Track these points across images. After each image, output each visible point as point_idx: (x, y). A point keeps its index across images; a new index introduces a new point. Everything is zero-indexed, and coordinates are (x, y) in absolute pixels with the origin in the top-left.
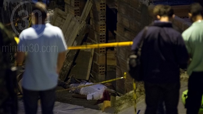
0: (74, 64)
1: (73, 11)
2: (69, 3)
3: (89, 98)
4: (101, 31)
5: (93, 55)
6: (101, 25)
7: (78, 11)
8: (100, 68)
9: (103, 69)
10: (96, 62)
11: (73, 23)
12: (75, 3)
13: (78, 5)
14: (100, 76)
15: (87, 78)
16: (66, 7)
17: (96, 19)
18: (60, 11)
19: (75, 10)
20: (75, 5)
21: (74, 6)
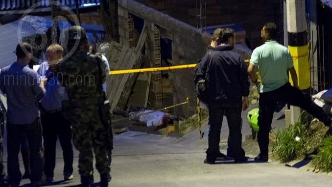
0: (132, 93)
1: (128, 42)
2: (123, 36)
3: (149, 124)
4: (156, 60)
5: (149, 83)
6: (156, 55)
7: (133, 43)
8: (157, 95)
9: (160, 96)
10: (153, 91)
11: (129, 54)
12: (130, 35)
13: (132, 37)
14: (157, 104)
15: (145, 106)
16: (121, 39)
17: (151, 49)
18: (116, 44)
19: (130, 42)
20: (130, 37)
21: (128, 38)
